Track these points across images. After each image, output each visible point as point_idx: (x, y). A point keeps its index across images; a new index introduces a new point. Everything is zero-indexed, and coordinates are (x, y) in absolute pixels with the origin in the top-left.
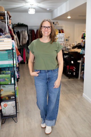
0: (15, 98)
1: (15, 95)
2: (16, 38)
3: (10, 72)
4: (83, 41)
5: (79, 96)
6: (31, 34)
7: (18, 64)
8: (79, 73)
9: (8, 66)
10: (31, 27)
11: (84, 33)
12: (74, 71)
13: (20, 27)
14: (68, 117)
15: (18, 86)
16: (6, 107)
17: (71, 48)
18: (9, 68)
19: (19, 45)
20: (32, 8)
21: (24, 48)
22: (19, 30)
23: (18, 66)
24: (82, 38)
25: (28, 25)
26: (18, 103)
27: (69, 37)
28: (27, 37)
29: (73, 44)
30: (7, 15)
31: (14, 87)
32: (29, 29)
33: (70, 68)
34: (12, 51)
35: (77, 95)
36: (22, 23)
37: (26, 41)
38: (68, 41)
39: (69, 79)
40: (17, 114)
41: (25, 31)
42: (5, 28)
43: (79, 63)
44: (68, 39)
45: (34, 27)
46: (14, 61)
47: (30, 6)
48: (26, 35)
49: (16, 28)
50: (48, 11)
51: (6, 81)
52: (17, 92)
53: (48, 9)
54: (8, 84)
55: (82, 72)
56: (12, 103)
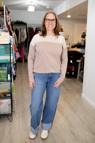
0: (11, 96)
1: (11, 93)
2: (14, 36)
3: (6, 68)
4: (83, 40)
5: (77, 96)
6: (30, 32)
7: (16, 60)
8: (78, 73)
9: (5, 62)
10: (30, 25)
11: (84, 31)
12: (73, 71)
13: (19, 25)
14: (66, 117)
15: (14, 83)
16: (1, 105)
17: (71, 47)
18: (5, 63)
19: (17, 43)
20: (31, 5)
21: (22, 46)
22: (18, 28)
23: (15, 62)
24: (82, 37)
25: (27, 23)
26: (14, 101)
27: (68, 36)
28: (26, 35)
29: (73, 43)
30: (5, 10)
31: (10, 84)
32: (27, 27)
33: (69, 68)
34: (9, 46)
35: (76, 95)
36: (21, 21)
37: (25, 39)
38: (67, 40)
39: (67, 78)
40: (13, 113)
41: (23, 29)
42: (3, 23)
43: (78, 62)
44: (67, 38)
45: (33, 26)
46: (11, 56)
47: (30, 3)
48: (25, 33)
49: (15, 26)
50: (47, 9)
51: (2, 77)
52: (13, 90)
53: (48, 8)
54: (4, 81)
55: (81, 72)
56: (8, 101)
